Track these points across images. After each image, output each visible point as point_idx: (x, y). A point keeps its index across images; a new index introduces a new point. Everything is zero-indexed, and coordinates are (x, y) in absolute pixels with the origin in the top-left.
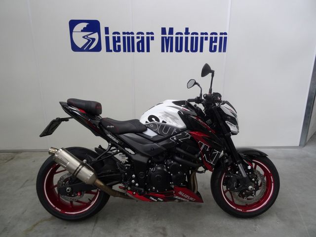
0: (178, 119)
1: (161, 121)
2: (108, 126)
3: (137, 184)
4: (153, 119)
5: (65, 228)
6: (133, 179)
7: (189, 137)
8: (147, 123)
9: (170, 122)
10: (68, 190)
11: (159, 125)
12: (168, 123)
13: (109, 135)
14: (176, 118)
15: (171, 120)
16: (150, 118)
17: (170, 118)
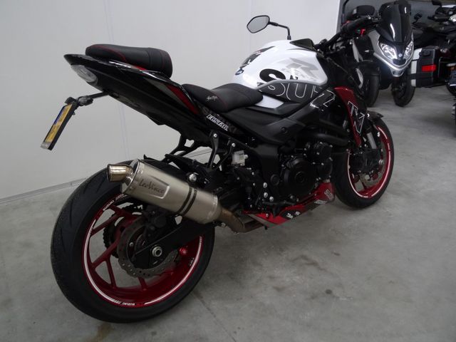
0: (317, 69)
1: (288, 78)
2: (209, 98)
3: (271, 198)
4: (272, 76)
5: (154, 333)
6: (265, 190)
7: (333, 99)
8: (261, 86)
9: (304, 77)
10: (158, 252)
11: (286, 84)
12: (301, 79)
13: (211, 117)
14: (314, 68)
15: (304, 74)
16: (265, 75)
17: (302, 68)
